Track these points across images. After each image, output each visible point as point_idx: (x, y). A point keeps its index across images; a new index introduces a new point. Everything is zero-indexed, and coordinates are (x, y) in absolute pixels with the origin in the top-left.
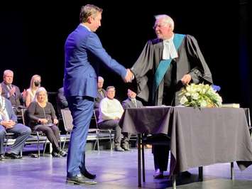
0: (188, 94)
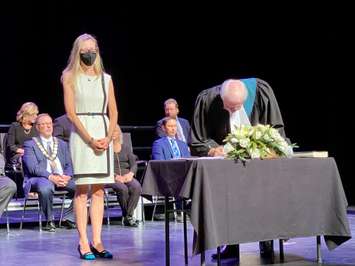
0: (234, 140)
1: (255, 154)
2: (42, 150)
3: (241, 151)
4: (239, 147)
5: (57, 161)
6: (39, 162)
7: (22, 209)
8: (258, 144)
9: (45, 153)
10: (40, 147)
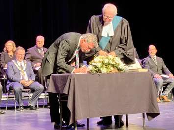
1: (104, 71)
2: (17, 66)
3: (97, 69)
4: (96, 67)
5: (25, 73)
6: (15, 73)
7: (7, 99)
8: (106, 65)
9: (18, 68)
10: (16, 64)
